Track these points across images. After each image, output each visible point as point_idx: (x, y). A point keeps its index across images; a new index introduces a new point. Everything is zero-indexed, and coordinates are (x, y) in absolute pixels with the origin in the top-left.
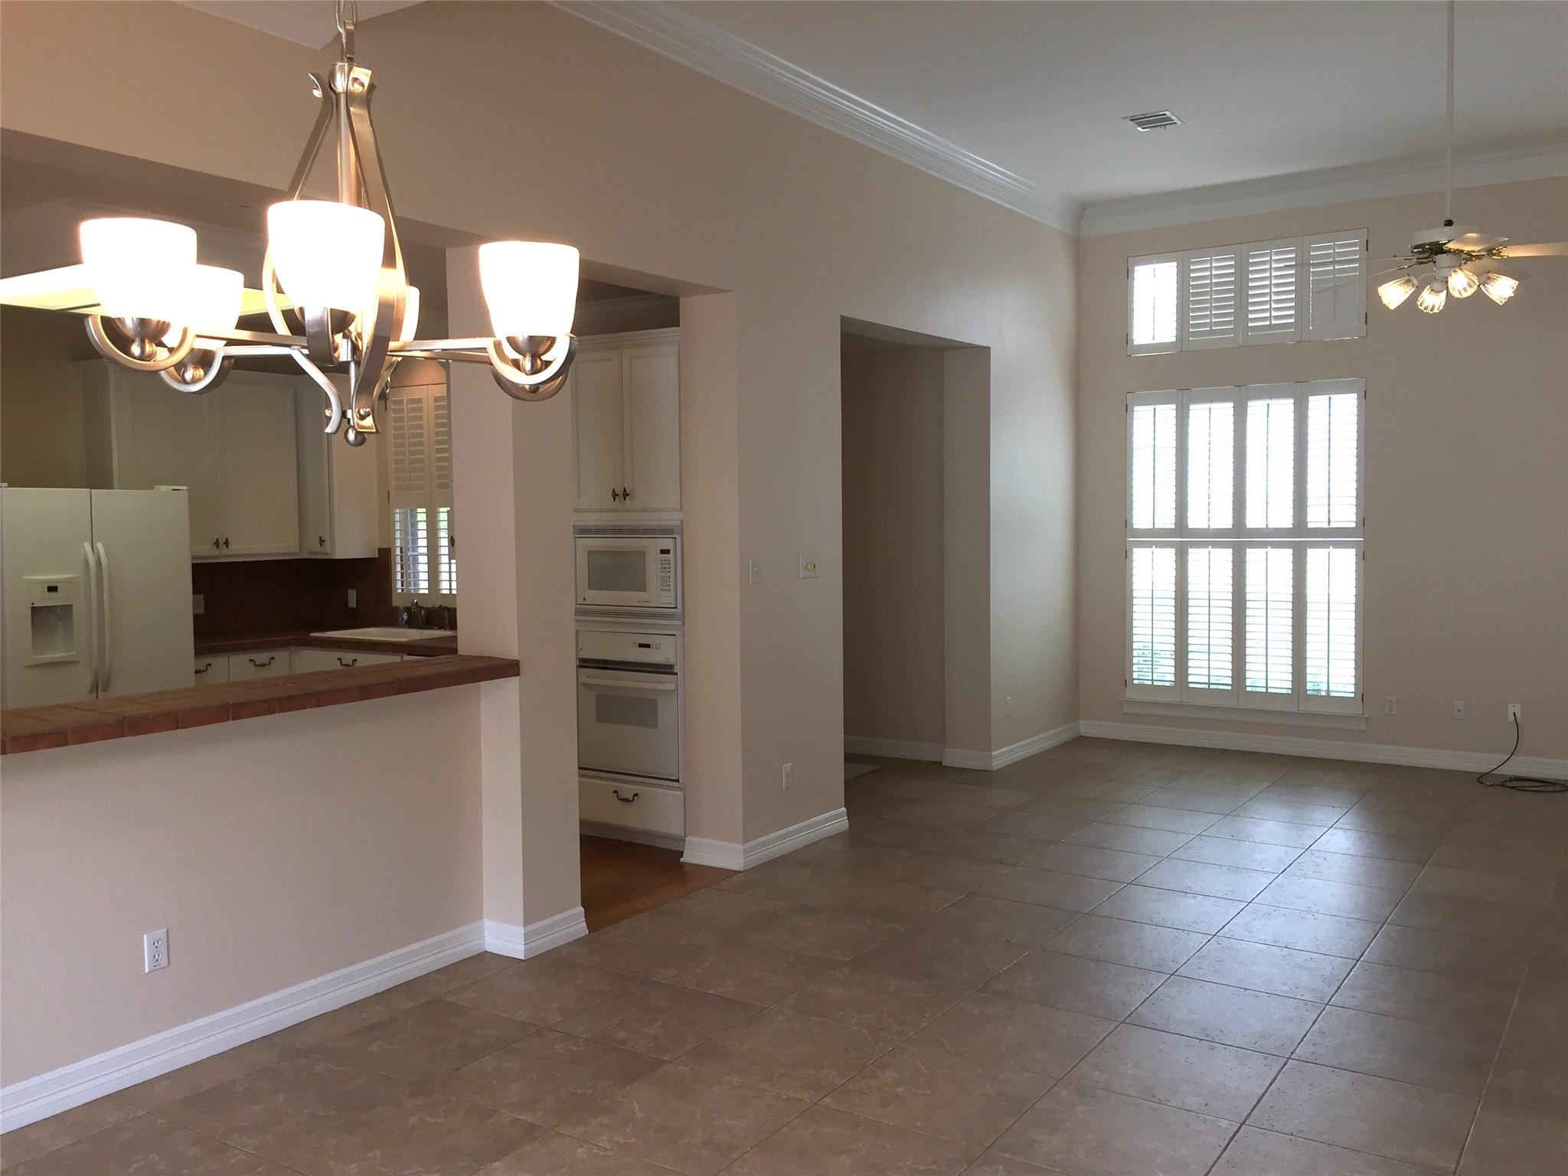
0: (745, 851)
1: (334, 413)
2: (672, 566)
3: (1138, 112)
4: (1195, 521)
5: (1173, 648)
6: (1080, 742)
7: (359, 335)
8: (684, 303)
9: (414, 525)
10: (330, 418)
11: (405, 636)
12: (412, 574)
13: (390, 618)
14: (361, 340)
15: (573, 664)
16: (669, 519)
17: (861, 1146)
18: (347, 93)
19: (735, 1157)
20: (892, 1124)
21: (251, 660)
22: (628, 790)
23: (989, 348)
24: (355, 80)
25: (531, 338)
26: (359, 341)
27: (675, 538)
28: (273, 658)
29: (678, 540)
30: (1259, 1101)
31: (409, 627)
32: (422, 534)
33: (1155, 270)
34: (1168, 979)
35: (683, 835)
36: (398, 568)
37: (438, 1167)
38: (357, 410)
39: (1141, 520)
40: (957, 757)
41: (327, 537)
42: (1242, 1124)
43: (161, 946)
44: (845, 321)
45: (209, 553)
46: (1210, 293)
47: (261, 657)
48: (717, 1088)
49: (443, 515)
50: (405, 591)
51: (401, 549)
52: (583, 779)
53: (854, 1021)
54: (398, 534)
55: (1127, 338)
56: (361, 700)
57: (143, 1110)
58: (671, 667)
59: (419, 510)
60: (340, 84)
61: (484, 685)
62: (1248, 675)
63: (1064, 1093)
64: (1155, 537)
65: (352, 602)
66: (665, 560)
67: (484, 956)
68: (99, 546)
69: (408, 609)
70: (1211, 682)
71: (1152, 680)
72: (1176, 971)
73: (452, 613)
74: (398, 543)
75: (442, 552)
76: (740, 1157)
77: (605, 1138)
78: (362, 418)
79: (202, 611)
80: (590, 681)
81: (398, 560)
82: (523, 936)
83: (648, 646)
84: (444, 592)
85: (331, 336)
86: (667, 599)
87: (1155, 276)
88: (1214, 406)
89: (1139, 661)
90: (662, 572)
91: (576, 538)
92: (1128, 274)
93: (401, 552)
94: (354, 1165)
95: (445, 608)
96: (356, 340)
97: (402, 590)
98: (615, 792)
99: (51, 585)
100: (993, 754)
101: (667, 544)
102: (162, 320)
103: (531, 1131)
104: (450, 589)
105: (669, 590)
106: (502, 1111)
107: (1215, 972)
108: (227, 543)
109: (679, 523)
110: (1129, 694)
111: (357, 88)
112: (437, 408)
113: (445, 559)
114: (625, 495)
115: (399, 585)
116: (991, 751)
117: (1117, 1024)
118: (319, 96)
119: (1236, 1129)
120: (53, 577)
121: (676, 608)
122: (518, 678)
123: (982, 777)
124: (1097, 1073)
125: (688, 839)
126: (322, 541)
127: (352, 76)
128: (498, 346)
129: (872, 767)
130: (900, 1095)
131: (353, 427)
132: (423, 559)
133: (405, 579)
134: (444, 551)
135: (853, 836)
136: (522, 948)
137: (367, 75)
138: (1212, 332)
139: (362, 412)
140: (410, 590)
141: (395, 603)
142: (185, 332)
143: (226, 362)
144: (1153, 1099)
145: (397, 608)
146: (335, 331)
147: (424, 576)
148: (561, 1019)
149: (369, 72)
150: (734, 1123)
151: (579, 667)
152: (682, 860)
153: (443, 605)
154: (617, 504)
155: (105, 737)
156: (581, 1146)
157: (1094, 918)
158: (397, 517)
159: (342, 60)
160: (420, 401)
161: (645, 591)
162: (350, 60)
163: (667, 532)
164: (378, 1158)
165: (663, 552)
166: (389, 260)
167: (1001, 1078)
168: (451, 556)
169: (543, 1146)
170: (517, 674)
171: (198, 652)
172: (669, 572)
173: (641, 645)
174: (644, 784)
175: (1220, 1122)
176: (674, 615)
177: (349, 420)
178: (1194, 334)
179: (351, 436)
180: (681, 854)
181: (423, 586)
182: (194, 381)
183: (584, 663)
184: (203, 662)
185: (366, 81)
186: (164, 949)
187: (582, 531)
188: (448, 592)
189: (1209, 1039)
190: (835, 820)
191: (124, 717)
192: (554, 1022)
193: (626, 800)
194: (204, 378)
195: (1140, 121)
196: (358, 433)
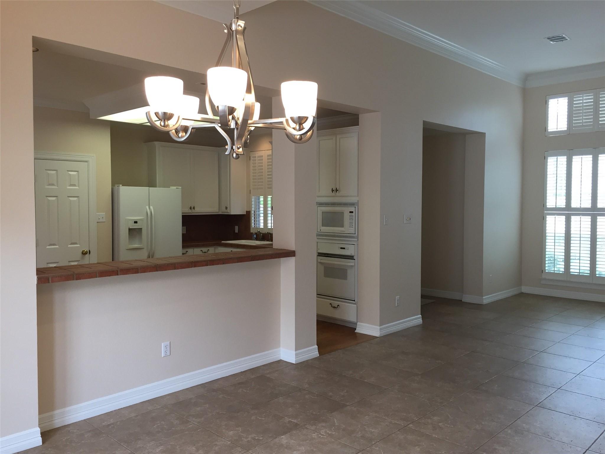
0: (381, 329)
1: (228, 147)
2: (354, 218)
3: (551, 35)
4: (575, 204)
5: (563, 257)
6: (521, 295)
7: (238, 118)
8: (361, 116)
9: (259, 202)
10: (227, 149)
11: (255, 243)
12: (258, 221)
13: (249, 237)
14: (239, 120)
15: (316, 254)
16: (353, 200)
17: (424, 444)
18: (236, 30)
19: (373, 443)
20: (437, 437)
21: (201, 250)
22: (335, 303)
23: (485, 133)
24: (239, 25)
25: (299, 117)
26: (238, 120)
27: (355, 207)
28: (209, 250)
29: (357, 208)
30: (595, 441)
31: (256, 240)
32: (262, 206)
33: (558, 100)
34: (557, 390)
35: (356, 322)
36: (253, 218)
37: (262, 436)
38: (237, 146)
39: (550, 203)
40: (468, 298)
41: (228, 207)
42: (587, 450)
43: (168, 348)
44: (424, 122)
45: (188, 211)
46: (583, 110)
47: (205, 249)
48: (367, 417)
49: (269, 198)
50: (255, 227)
51: (254, 211)
52: (318, 299)
53: (422, 396)
54: (253, 206)
55: (546, 129)
56: (238, 262)
57: (159, 406)
58: (353, 257)
59: (261, 197)
60: (234, 28)
61: (282, 260)
62: (597, 269)
63: (509, 431)
64: (556, 211)
65: (237, 231)
66: (351, 216)
67: (280, 361)
68: (151, 207)
69: (256, 234)
70: (580, 272)
71: (554, 271)
72: (561, 387)
73: (271, 235)
74: (253, 209)
75: (269, 213)
76: (375, 443)
77: (323, 431)
78: (238, 149)
79: (185, 233)
80: (322, 261)
81: (253, 215)
82: (295, 355)
83: (344, 248)
84: (269, 227)
85: (227, 116)
86: (352, 230)
87: (558, 103)
88: (583, 156)
89: (548, 262)
90: (350, 220)
91: (318, 207)
92: (546, 103)
93: (254, 212)
94: (232, 432)
95: (270, 233)
96: (237, 120)
97: (254, 226)
98: (330, 304)
99: (135, 221)
100: (484, 297)
101: (352, 209)
102: (171, 113)
103: (296, 426)
104: (271, 226)
105: (353, 227)
106: (286, 418)
107: (578, 389)
108: (194, 208)
109: (357, 201)
110: (544, 276)
111: (240, 28)
112: (268, 159)
113: (269, 215)
114: (337, 190)
115: (253, 225)
116: (483, 297)
117: (534, 406)
118: (226, 32)
119: (584, 451)
120: (136, 218)
121: (355, 234)
122: (294, 257)
123: (479, 307)
124: (524, 425)
125: (358, 323)
126: (226, 208)
127: (238, 24)
128: (287, 121)
129: (432, 301)
130: (441, 426)
131: (235, 152)
132: (262, 215)
133: (255, 222)
134: (270, 212)
135: (424, 326)
136: (294, 359)
137: (243, 23)
138: (583, 126)
139: (238, 147)
140: (257, 226)
141: (251, 232)
142: (179, 117)
143: (193, 130)
144: (548, 437)
145: (252, 233)
146: (229, 114)
147: (262, 221)
148: (308, 386)
149: (244, 22)
150: (373, 430)
151: (318, 256)
152: (356, 331)
153: (269, 232)
154: (333, 194)
155: (151, 271)
156: (314, 433)
157: (525, 364)
158: (253, 200)
159: (235, 18)
160: (262, 156)
161: (343, 227)
162: (237, 18)
163: (352, 204)
164: (240, 430)
165: (351, 212)
166: (249, 91)
167: (483, 423)
168: (272, 214)
169: (300, 432)
170: (294, 256)
171: (183, 247)
172: (353, 220)
173: (341, 248)
174: (342, 301)
175: (577, 448)
176: (354, 237)
177: (234, 149)
178: (575, 127)
179: (234, 155)
180: (355, 329)
181: (262, 225)
182: (182, 137)
183: (320, 255)
184: (185, 251)
185: (243, 25)
186: (169, 349)
187: (320, 204)
188: (270, 227)
189: (574, 415)
190: (417, 320)
191: (158, 264)
192: (306, 387)
193: (334, 307)
194: (185, 135)
195: (551, 39)
196: (237, 154)
